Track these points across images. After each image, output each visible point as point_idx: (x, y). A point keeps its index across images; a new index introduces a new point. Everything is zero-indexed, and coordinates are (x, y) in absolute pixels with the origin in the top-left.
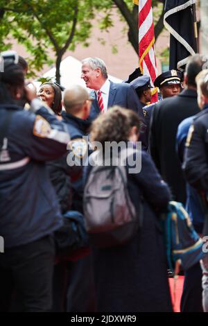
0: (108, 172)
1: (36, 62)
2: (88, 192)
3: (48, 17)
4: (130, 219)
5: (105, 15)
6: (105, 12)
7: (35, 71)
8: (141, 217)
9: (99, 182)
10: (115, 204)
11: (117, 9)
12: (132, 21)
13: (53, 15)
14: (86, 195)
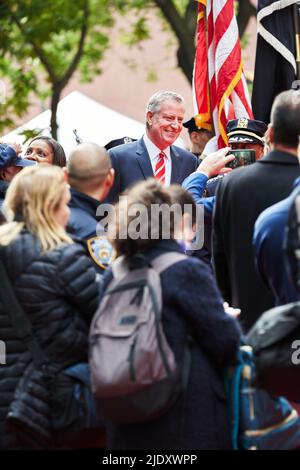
0: (134, 291)
1: (16, 102)
2: (96, 326)
3: (38, 21)
4: (164, 375)
5: (135, 20)
6: (137, 14)
7: (13, 117)
8: (186, 373)
9: (117, 309)
10: (137, 348)
11: (157, 10)
12: (183, 31)
13: (45, 20)
14: (93, 331)
